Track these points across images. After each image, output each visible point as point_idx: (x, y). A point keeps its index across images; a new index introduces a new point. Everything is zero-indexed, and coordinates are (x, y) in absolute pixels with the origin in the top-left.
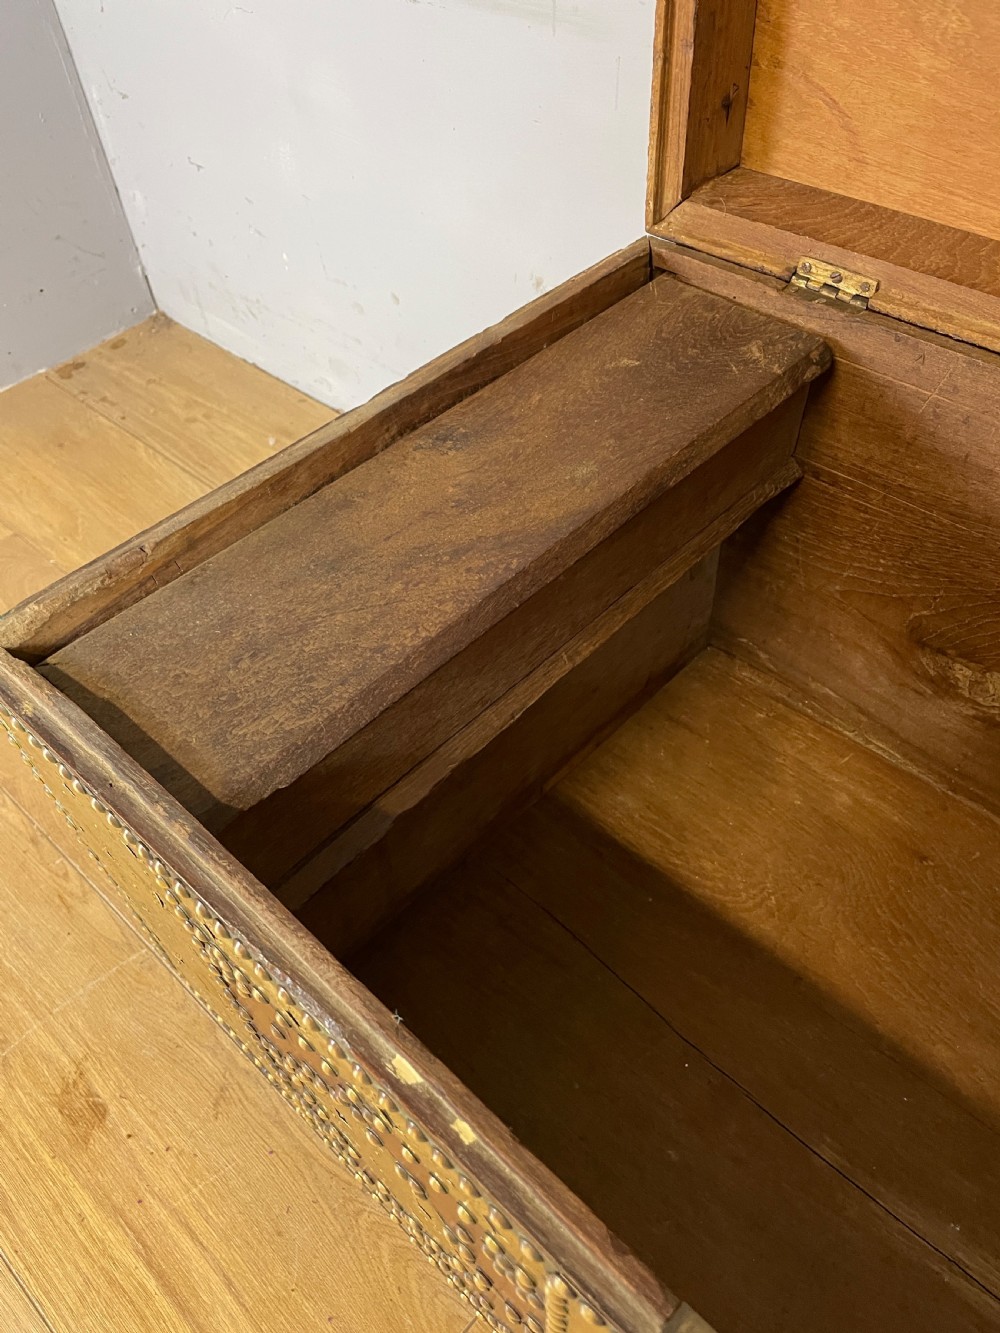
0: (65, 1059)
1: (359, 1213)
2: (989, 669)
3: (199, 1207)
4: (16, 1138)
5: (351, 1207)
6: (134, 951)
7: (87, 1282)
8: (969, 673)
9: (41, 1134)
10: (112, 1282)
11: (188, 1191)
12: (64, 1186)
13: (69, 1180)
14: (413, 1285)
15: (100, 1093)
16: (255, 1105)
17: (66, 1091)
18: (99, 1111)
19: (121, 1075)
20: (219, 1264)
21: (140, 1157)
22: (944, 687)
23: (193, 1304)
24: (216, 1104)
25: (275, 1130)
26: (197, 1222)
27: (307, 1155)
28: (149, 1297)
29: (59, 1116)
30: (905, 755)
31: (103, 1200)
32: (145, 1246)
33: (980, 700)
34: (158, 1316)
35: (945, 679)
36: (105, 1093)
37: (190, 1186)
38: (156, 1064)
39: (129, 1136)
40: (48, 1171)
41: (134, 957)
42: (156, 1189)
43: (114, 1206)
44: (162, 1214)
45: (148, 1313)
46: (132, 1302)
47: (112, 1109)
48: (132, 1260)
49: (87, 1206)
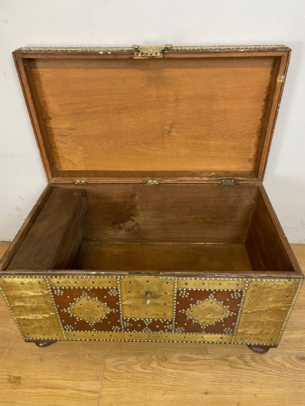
0: (4, 376)
1: (79, 355)
2: (125, 223)
3: (50, 375)
4: (5, 393)
5: (77, 356)
6: (4, 353)
7: (38, 399)
8: (122, 224)
9: (10, 389)
10: (43, 395)
11: (46, 375)
12: (21, 392)
13: (22, 390)
14: (94, 357)
15: (16, 375)
16: (49, 356)
17: (9, 380)
18: (19, 378)
19: (19, 370)
20: (60, 379)
21: (33, 378)
22: (120, 228)
23: (60, 387)
24: (41, 361)
25: (56, 357)
26: (51, 377)
27: (64, 355)
28: (51, 392)
29: (11, 384)
30: (120, 242)
31: (31, 388)
32: (44, 387)
33: (126, 227)
34: (55, 393)
35: (120, 227)
36: (18, 375)
37: (46, 374)
38: (24, 364)
39: (28, 377)
40: (16, 392)
41: (5, 354)
42: (40, 379)
43: (34, 387)
44: (45, 381)
45: (53, 394)
46: (49, 395)
47: (21, 376)
48: (44, 390)
49: (29, 390)
